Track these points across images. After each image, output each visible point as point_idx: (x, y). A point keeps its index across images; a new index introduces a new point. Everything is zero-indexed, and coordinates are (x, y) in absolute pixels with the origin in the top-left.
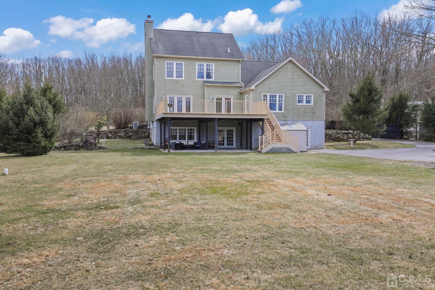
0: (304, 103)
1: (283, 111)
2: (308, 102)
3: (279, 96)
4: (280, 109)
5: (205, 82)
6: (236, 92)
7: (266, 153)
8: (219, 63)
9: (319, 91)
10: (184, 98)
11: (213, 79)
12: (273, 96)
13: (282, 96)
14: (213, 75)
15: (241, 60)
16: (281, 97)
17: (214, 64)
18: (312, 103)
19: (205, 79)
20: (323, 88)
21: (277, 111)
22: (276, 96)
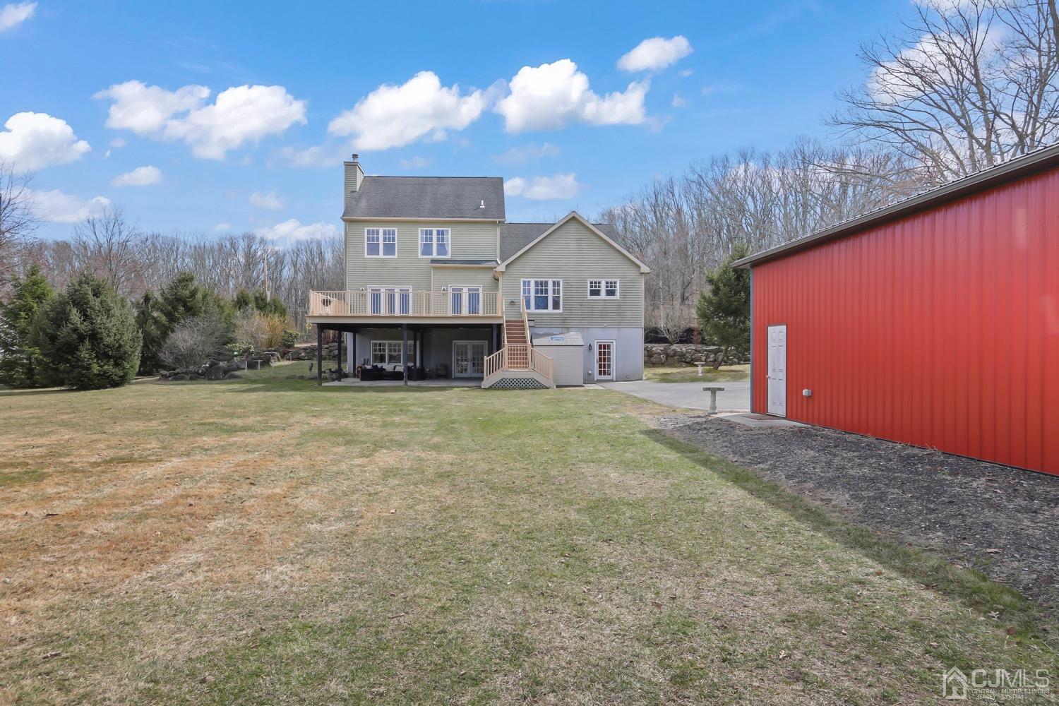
0: (603, 295)
1: (561, 311)
2: (611, 292)
3: (554, 282)
4: (556, 306)
5: (433, 261)
6: (488, 277)
7: (490, 388)
8: (459, 228)
9: (632, 273)
10: (397, 290)
11: (448, 257)
12: (541, 283)
13: (558, 283)
14: (449, 249)
15: (497, 220)
16: (556, 284)
17: (450, 230)
18: (618, 296)
19: (435, 256)
20: (639, 267)
21: (550, 309)
22: (546, 282)
